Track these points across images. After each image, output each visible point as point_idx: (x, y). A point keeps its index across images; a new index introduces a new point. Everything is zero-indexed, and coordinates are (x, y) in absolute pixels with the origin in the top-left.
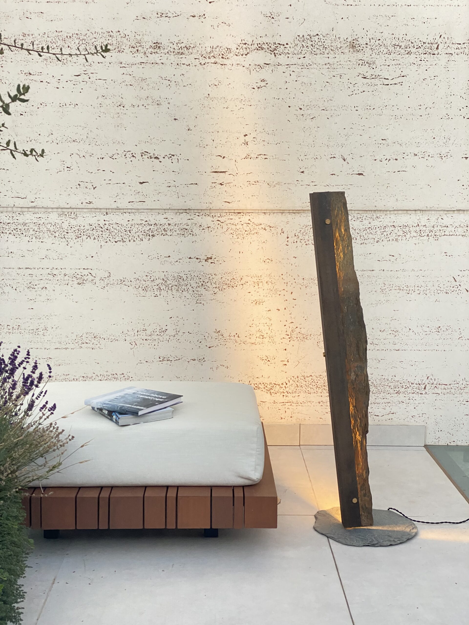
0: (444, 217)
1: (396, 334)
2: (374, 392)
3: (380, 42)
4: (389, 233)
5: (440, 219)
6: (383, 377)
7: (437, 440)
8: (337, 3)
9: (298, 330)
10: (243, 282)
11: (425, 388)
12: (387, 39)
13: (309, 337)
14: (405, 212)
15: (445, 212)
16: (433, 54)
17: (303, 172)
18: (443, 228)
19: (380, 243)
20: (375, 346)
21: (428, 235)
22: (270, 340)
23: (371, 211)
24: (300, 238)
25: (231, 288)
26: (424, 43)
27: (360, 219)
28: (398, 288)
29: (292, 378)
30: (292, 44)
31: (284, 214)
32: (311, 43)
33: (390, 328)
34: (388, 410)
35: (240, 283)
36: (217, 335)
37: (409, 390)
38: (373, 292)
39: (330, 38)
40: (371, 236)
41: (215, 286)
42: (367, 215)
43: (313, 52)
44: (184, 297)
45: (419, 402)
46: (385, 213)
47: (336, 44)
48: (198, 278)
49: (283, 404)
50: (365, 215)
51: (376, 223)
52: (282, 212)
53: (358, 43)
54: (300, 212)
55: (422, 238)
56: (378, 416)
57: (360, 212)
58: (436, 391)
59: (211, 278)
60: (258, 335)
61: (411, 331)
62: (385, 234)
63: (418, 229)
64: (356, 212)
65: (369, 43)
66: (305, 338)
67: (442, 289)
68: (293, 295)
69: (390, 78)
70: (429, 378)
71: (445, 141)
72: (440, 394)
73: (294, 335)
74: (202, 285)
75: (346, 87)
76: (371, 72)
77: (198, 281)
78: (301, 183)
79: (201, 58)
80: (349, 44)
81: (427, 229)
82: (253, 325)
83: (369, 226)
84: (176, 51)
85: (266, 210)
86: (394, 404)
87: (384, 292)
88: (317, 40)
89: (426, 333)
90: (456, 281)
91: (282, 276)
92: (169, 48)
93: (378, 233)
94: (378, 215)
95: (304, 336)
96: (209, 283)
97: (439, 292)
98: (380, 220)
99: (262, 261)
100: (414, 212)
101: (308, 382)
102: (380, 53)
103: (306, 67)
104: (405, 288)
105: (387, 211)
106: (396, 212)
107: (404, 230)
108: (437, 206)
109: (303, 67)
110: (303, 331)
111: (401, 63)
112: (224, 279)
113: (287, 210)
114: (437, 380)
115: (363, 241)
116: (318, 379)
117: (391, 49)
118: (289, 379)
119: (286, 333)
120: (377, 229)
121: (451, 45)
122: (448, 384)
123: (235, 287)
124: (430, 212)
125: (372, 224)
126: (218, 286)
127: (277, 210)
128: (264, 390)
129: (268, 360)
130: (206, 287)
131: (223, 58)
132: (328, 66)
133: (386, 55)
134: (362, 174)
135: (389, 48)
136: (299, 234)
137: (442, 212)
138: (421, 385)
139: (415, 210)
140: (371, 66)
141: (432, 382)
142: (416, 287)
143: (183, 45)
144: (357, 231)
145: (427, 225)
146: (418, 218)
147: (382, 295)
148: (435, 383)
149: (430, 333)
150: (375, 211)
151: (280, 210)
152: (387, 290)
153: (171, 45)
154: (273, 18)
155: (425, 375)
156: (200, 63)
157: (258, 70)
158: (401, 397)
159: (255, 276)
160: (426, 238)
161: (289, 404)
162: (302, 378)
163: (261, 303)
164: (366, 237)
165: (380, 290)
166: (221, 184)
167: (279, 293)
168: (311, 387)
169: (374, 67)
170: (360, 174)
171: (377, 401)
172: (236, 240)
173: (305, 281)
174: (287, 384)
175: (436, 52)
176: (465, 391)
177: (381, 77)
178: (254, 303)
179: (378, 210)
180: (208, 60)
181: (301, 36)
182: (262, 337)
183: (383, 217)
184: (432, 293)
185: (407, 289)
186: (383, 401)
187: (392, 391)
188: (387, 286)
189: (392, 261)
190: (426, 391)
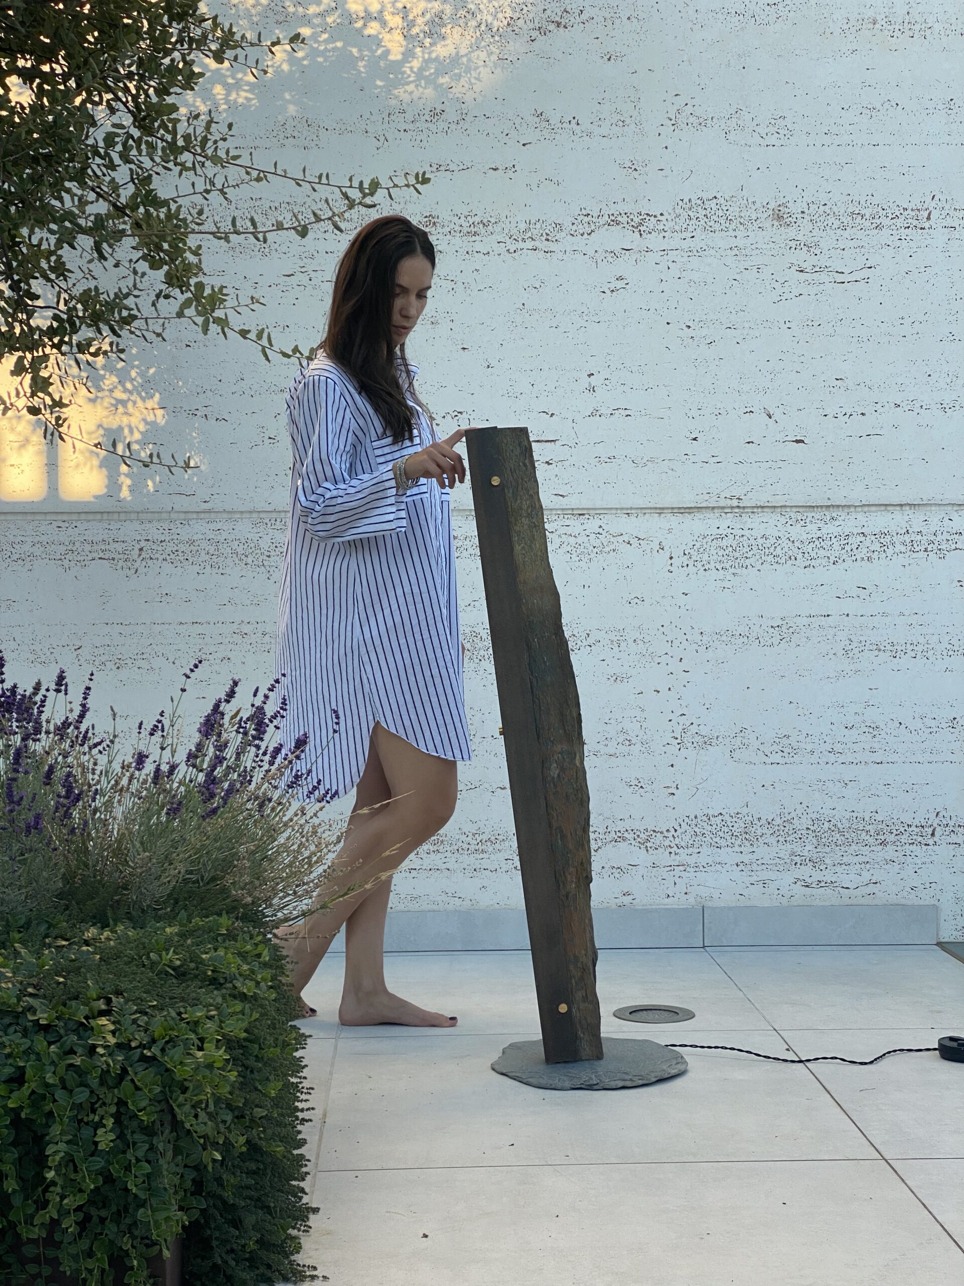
0: (955, 516)
1: (875, 733)
2: (839, 842)
3: (826, 208)
4: (854, 547)
5: (946, 519)
6: (855, 815)
7: (960, 933)
8: (749, 144)
9: (694, 729)
10: (590, 641)
11: (933, 835)
12: (839, 204)
13: (714, 741)
14: (883, 508)
15: (956, 508)
16: (921, 229)
17: (695, 439)
18: (952, 537)
19: (841, 566)
20: (837, 755)
21: (926, 550)
22: (643, 749)
23: (822, 507)
24: (694, 558)
26: (905, 209)
27: (802, 523)
28: (875, 647)
29: (686, 820)
30: (670, 214)
31: (663, 515)
32: (704, 212)
33: (864, 721)
34: (866, 876)
35: (585, 643)
37: (904, 838)
38: (831, 656)
39: (738, 203)
40: (822, 553)
42: (813, 514)
43: (707, 228)
44: (482, 671)
45: (924, 860)
46: (846, 510)
47: (748, 214)
49: (669, 868)
50: (810, 515)
51: (831, 529)
52: (660, 511)
53: (787, 210)
54: (691, 511)
55: (915, 555)
56: (847, 888)
57: (800, 510)
58: (954, 838)
60: (620, 740)
61: (903, 726)
62: (848, 548)
63: (907, 538)
64: (794, 510)
65: (806, 210)
66: (708, 742)
67: (956, 648)
68: (684, 665)
69: (846, 271)
70: (941, 814)
71: (949, 381)
72: (962, 845)
73: (687, 739)
75: (768, 287)
76: (813, 260)
78: (693, 459)
79: (508, 241)
80: (771, 212)
81: (925, 538)
82: (612, 721)
83: (819, 534)
84: (465, 230)
85: (631, 509)
86: (876, 866)
87: (851, 655)
88: (714, 208)
89: (931, 730)
91: (662, 629)
92: (452, 226)
93: (836, 546)
94: (834, 515)
95: (706, 739)
97: (951, 653)
98: (837, 523)
99: (624, 602)
100: (898, 508)
101: (715, 826)
102: (828, 228)
103: (695, 253)
104: (889, 647)
105: (849, 506)
106: (866, 509)
107: (882, 540)
108: (941, 497)
109: (690, 254)
110: (704, 731)
111: (866, 245)
113: (668, 508)
114: (954, 818)
115: (809, 562)
116: (735, 819)
117: (846, 220)
118: (681, 821)
119: (673, 735)
120: (834, 540)
121: (952, 213)
123: (576, 651)
124: (929, 508)
125: (824, 531)
127: (651, 508)
128: (633, 842)
129: (640, 785)
131: (547, 240)
132: (735, 251)
133: (839, 232)
134: (802, 441)
135: (843, 219)
136: (692, 551)
137: (950, 508)
138: (926, 829)
139: (901, 505)
140: (812, 250)
141: (945, 823)
142: (908, 645)
143: (477, 219)
144: (797, 544)
145: (924, 532)
146: (907, 518)
147: (847, 661)
148: (951, 823)
149: (937, 729)
150: (828, 507)
151: (656, 508)
152: (856, 651)
153: (456, 219)
154: (635, 170)
155: (931, 810)
156: (508, 250)
157: (611, 260)
158: (890, 852)
159: (612, 629)
160: (923, 554)
161: (682, 868)
162: (705, 818)
163: (626, 680)
164: (813, 554)
165: (843, 652)
166: (547, 463)
167: (657, 660)
168: (722, 835)
169: (818, 252)
170: (798, 441)
171: (845, 860)
172: (577, 564)
173: (705, 638)
174: (676, 831)
175: (927, 225)
177: (830, 269)
178: (612, 679)
179: (833, 506)
180: (521, 245)
181: (686, 200)
182: (628, 743)
183: (842, 518)
184: (939, 657)
185: (891, 648)
186: (856, 859)
187: (871, 840)
188: (854, 644)
189: (862, 597)
190: (935, 839)
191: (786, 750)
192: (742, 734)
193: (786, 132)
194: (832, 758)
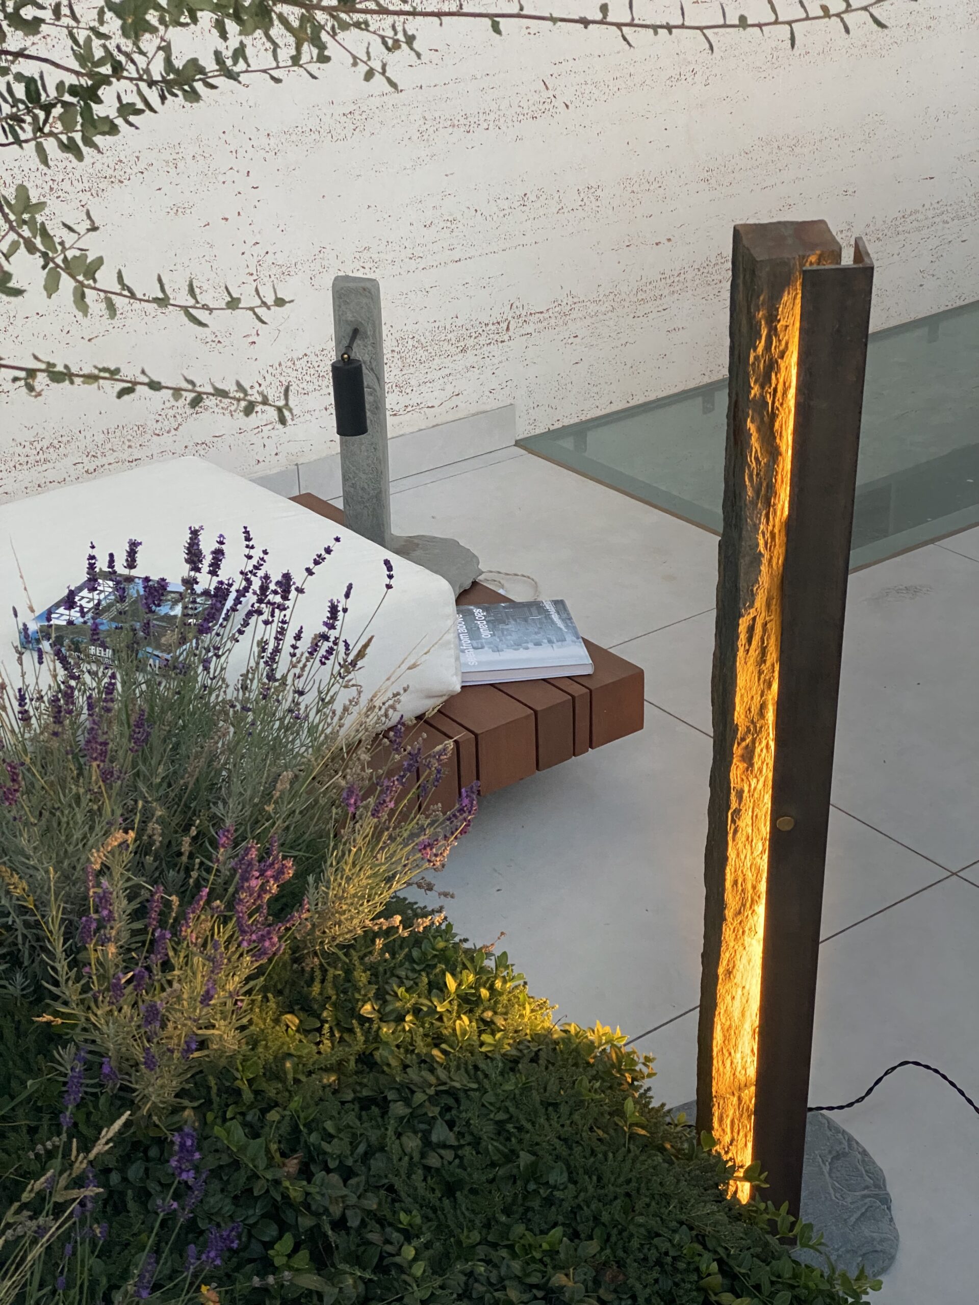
1: (453, 226)
6: (437, 325)
7: (532, 427)
10: (142, 166)
11: (508, 329)
13: (292, 269)
20: (418, 261)
25: (116, 185)
28: (449, 123)
33: (442, 215)
34: (449, 389)
35: (136, 170)
37: (482, 340)
38: (406, 141)
41: (80, 186)
45: (501, 359)
48: (38, 174)
49: (257, 430)
56: (433, 407)
58: (529, 328)
59: (69, 169)
61: (479, 213)
66: (286, 273)
67: (525, 111)
68: (252, 180)
70: (514, 306)
72: (534, 334)
73: (264, 272)
82: (178, 266)
86: (459, 376)
87: (425, 137)
89: (504, 212)
90: (547, 88)
91: (223, 137)
95: (284, 269)
97: (521, 117)
101: (300, 370)
104: (462, 121)
110: (280, 259)
112: (98, 166)
114: (526, 307)
116: (321, 357)
118: (264, 372)
119: (247, 271)
122: (544, 309)
123: (126, 182)
126: (87, 185)
128: (216, 410)
129: (217, 340)
130: (60, 193)
138: (502, 325)
141: (518, 313)
142: (481, 115)
147: (423, 145)
148: (524, 313)
149: (510, 210)
152: (431, 130)
155: (506, 303)
158: (470, 358)
159: (166, 146)
161: (270, 427)
162: (290, 364)
163: (188, 211)
165: (418, 134)
167: (222, 178)
168: (308, 378)
171: (430, 377)
173: (272, 141)
174: (260, 385)
176: (572, 316)
178: (172, 212)
184: (510, 124)
185: (465, 122)
186: (440, 373)
187: (453, 350)
188: (429, 123)
189: (434, 62)
190: (510, 333)
191: (367, 266)
192: (321, 255)
194: (413, 264)
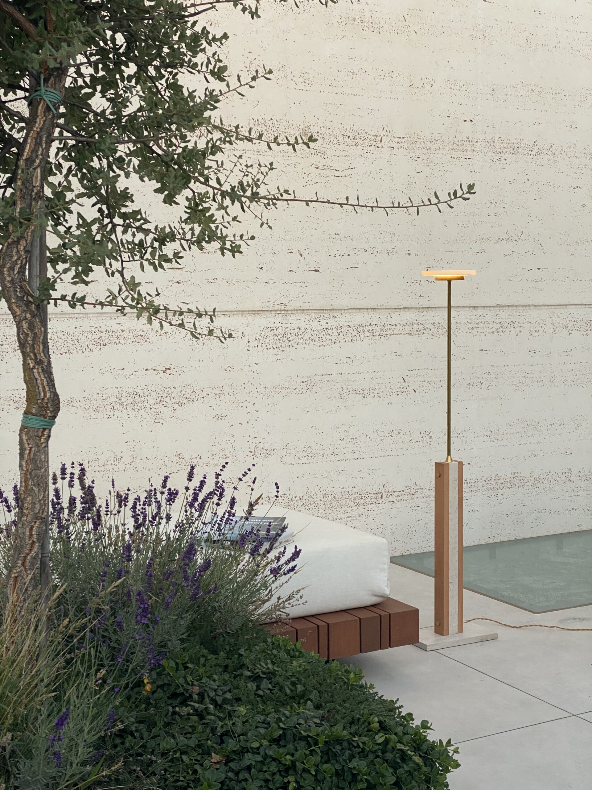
0: (393, 315)
1: (355, 441)
3: (330, 131)
4: (345, 333)
5: (389, 317)
6: (344, 490)
7: (394, 552)
8: (289, 87)
9: (261, 445)
10: (204, 394)
11: (382, 497)
12: (336, 129)
13: (272, 452)
14: (358, 310)
15: (393, 310)
16: (378, 147)
17: (261, 268)
18: (392, 327)
19: (338, 345)
20: (336, 456)
21: (379, 335)
22: (233, 460)
23: (328, 310)
24: (261, 342)
25: (191, 403)
26: (370, 135)
27: (318, 319)
28: (355, 392)
30: (247, 127)
31: (244, 315)
32: (265, 128)
33: (349, 435)
35: (201, 396)
36: (178, 458)
37: (368, 501)
38: (333, 398)
39: (284, 124)
40: (328, 337)
41: (174, 401)
42: (324, 314)
43: (267, 137)
44: (140, 417)
45: (377, 512)
46: (340, 312)
47: (289, 131)
48: (155, 393)
50: (322, 315)
51: (333, 323)
52: (242, 312)
53: (310, 131)
54: (259, 312)
55: (374, 338)
57: (317, 312)
58: (392, 499)
59: (170, 392)
60: (221, 455)
61: (368, 437)
62: (341, 334)
63: (370, 328)
64: (313, 311)
65: (319, 131)
66: (269, 453)
67: (393, 391)
68: (256, 407)
69: (341, 170)
70: (385, 486)
71: (390, 237)
72: (395, 502)
73: (258, 452)
74: (160, 400)
75: (300, 177)
76: (323, 162)
77: (155, 397)
78: (261, 281)
80: (301, 131)
81: (379, 328)
82: (216, 443)
83: (327, 326)
85: (226, 311)
86: (355, 518)
87: (342, 397)
88: (270, 124)
89: (381, 438)
90: (405, 382)
91: (244, 386)
93: (335, 334)
94: (335, 315)
95: (268, 451)
96: (168, 398)
97: (391, 393)
98: (336, 320)
99: (223, 369)
100: (365, 310)
102: (331, 143)
103: (261, 153)
104: (361, 392)
105: (341, 310)
106: (350, 311)
107: (358, 330)
108: (387, 304)
109: (258, 153)
110: (266, 446)
111: (350, 154)
112: (183, 392)
113: (246, 311)
114: (391, 488)
115: (322, 343)
116: (283, 498)
117: (341, 139)
119: (250, 450)
120: (334, 330)
121: (392, 139)
122: (401, 490)
123: (195, 401)
124: (380, 311)
125: (329, 324)
126: (177, 400)
127: (237, 311)
130: (164, 403)
132: (282, 154)
133: (336, 145)
134: (318, 271)
135: (339, 138)
136: (260, 337)
137: (390, 310)
138: (378, 495)
139: (367, 309)
140: (323, 156)
141: (387, 490)
142: (371, 390)
144: (315, 332)
145: (379, 324)
146: (370, 316)
147: (341, 400)
148: (390, 490)
149: (384, 438)
150: (331, 310)
151: (240, 311)
152: (345, 394)
154: (227, 97)
155: (381, 484)
158: (361, 510)
159: (216, 387)
160: (377, 337)
162: (267, 499)
163: (224, 418)
164: (324, 338)
165: (339, 395)
166: (178, 282)
167: (241, 405)
169: (326, 157)
170: (316, 271)
171: (339, 516)
172: (196, 346)
173: (267, 390)
175: (380, 145)
176: (416, 496)
177: (332, 168)
178: (216, 418)
179: (333, 309)
181: (256, 119)
182: (225, 457)
183: (339, 316)
184: (385, 396)
185: (363, 392)
186: (345, 515)
187: (352, 504)
188: (345, 391)
189: (348, 363)
190: (383, 500)
191: (310, 455)
192: (287, 447)
193: (309, 82)
194: (333, 457)
